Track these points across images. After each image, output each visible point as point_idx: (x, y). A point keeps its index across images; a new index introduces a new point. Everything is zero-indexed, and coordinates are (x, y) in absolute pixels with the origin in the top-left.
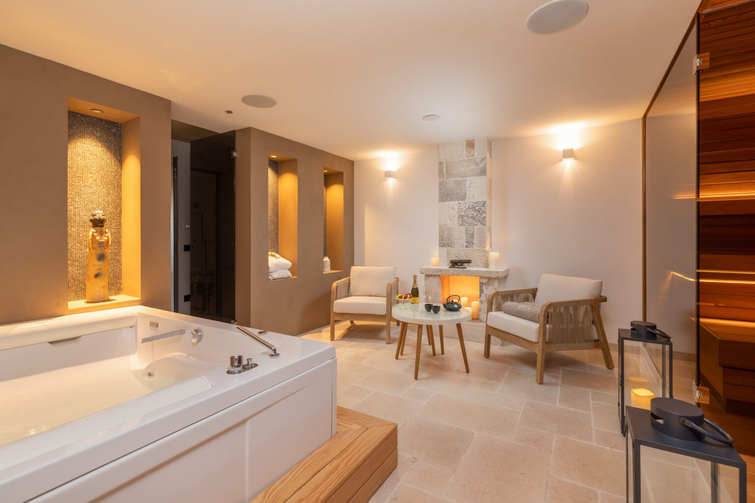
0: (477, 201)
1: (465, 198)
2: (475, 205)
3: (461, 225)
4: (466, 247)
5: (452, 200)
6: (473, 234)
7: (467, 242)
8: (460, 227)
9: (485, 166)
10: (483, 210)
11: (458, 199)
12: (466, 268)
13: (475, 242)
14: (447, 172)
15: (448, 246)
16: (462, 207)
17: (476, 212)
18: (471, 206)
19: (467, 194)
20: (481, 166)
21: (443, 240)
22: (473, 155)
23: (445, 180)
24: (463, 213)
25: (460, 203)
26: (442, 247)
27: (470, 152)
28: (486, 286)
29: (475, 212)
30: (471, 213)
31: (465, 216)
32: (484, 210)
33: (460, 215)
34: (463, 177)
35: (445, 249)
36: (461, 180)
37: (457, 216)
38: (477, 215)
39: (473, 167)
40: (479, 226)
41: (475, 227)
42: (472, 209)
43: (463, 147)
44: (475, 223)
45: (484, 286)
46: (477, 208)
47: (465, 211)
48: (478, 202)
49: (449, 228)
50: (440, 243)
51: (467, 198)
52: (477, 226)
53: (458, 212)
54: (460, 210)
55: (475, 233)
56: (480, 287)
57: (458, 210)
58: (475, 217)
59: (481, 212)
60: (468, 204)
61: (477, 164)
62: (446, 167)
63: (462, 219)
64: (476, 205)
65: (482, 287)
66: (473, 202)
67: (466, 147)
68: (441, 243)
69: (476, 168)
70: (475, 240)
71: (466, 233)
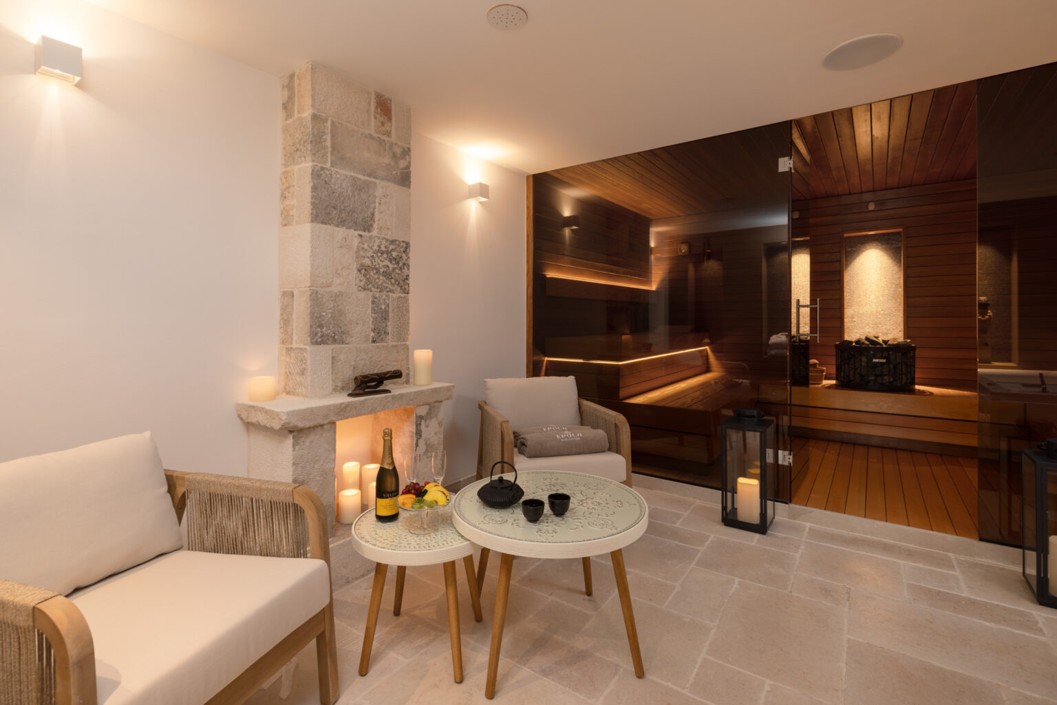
0: (394, 238)
1: (371, 225)
2: (391, 247)
3: (364, 289)
4: (374, 341)
5: (341, 223)
6: (386, 312)
7: (374, 330)
8: (362, 294)
9: (408, 167)
10: (404, 261)
11: (355, 225)
12: (388, 391)
13: (389, 329)
14: (333, 147)
15: (334, 341)
16: (366, 246)
17: (394, 262)
18: (383, 248)
19: (376, 217)
20: (402, 164)
21: (321, 326)
22: (388, 134)
23: (328, 165)
24: (367, 262)
25: (361, 236)
26: (318, 343)
27: (383, 124)
28: (425, 421)
29: (391, 262)
30: (383, 263)
31: (372, 269)
32: (406, 260)
33: (362, 265)
34: (369, 175)
35: (326, 350)
36: (365, 182)
37: (355, 266)
38: (394, 269)
39: (387, 160)
40: (398, 294)
41: (391, 294)
42: (385, 256)
43: (369, 103)
44: (392, 288)
45: (423, 422)
46: (394, 254)
47: (372, 256)
48: (396, 240)
49: (337, 296)
50: (313, 335)
51: (375, 226)
52: (394, 293)
53: (357, 257)
54: (361, 253)
55: (390, 310)
56: (417, 425)
57: (358, 252)
58: (390, 274)
59: (401, 264)
60: (377, 242)
61: (394, 156)
62: (333, 136)
63: (365, 276)
64: (394, 247)
65: (420, 424)
66: (387, 240)
67: (376, 107)
68: (316, 334)
69: (393, 164)
70: (389, 324)
71: (373, 309)
